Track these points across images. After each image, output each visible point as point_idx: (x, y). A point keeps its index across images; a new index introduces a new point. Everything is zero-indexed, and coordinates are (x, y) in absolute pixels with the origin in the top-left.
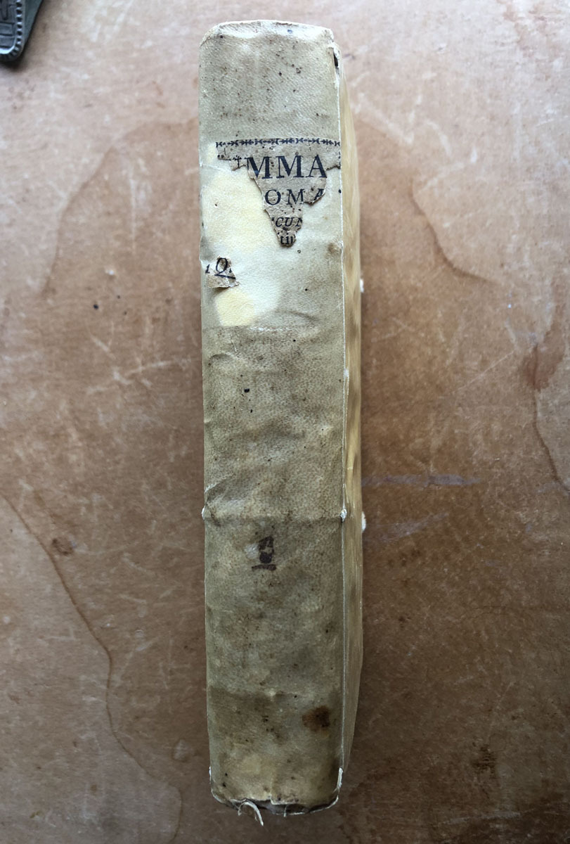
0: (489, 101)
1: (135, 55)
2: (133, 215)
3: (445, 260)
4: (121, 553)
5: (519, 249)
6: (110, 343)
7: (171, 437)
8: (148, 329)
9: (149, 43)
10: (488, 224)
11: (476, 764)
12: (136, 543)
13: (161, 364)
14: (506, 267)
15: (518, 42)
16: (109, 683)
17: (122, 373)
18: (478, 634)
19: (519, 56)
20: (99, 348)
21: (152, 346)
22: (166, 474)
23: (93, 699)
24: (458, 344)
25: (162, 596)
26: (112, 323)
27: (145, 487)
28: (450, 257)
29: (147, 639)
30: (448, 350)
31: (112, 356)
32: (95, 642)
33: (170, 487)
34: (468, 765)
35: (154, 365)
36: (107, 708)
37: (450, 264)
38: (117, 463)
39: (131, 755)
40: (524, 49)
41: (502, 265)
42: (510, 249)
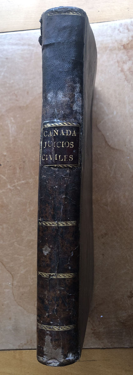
0: (118, 96)
1: (8, 85)
2: (11, 135)
3: (108, 145)
4: (14, 242)
5: (130, 140)
6: (6, 176)
7: (28, 204)
8: (18, 171)
9: (12, 81)
10: (120, 133)
11: (129, 297)
12: (19, 238)
13: (23, 182)
14: (126, 146)
15: (125, 79)
16: (12, 284)
17: (10, 185)
18: (127, 257)
19: (126, 83)
20: (2, 178)
21: (19, 176)
22: (27, 216)
23: (8, 290)
24: (113, 170)
25: (28, 255)
26: (6, 170)
27: (20, 221)
28: (110, 144)
29: (24, 269)
30: (111, 172)
31: (7, 180)
32: (7, 272)
33: (28, 220)
34: (126, 297)
35: (21, 182)
36: (13, 292)
37: (110, 146)
38: (10, 214)
39: (21, 307)
40: (127, 80)
41: (125, 145)
42: (127, 140)
